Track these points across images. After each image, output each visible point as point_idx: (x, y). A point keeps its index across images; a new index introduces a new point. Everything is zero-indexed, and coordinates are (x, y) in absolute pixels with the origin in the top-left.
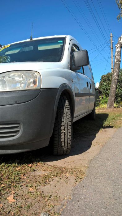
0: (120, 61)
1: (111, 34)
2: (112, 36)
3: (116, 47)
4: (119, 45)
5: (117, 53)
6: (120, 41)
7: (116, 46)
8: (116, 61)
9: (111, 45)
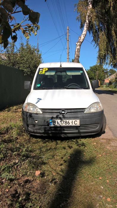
0: (79, 57)
1: (68, 27)
2: (68, 29)
3: (76, 45)
4: (79, 44)
5: (77, 50)
6: (80, 40)
7: (77, 43)
8: (76, 57)
9: (68, 37)
